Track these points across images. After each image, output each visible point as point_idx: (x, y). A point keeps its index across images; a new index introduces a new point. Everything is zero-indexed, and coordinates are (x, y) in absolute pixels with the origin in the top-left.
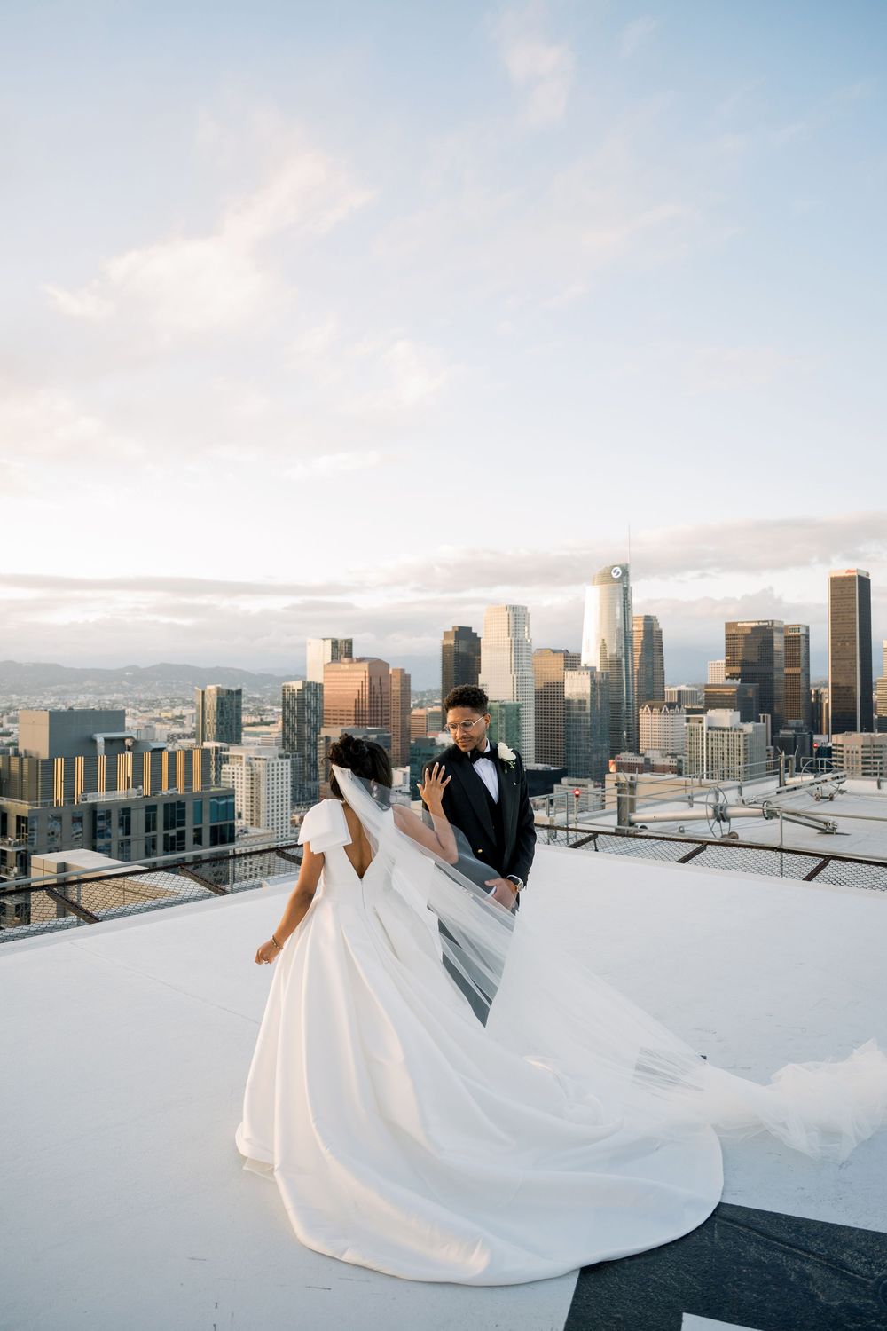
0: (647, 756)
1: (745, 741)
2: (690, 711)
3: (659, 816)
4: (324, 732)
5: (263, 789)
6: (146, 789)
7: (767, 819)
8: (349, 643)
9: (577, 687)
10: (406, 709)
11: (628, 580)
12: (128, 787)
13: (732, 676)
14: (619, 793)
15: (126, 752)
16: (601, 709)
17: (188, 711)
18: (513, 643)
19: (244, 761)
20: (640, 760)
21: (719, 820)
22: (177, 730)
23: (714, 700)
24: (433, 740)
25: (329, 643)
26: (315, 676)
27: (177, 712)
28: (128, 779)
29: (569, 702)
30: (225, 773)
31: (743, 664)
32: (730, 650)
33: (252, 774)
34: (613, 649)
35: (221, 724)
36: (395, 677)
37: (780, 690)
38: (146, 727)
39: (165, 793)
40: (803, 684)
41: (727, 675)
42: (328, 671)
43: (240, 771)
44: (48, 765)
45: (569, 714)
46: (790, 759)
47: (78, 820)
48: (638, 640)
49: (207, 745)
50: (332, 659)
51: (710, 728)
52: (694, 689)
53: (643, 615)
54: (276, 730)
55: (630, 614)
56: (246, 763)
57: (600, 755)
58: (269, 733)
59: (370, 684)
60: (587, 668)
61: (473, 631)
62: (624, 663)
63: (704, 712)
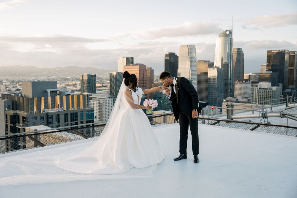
0: (237, 98)
1: (273, 93)
2: (253, 82)
3: (242, 116)
5: (103, 109)
6: (64, 108)
7: (282, 118)
8: (132, 58)
9: (213, 73)
11: (232, 35)
12: (59, 107)
13: (269, 70)
14: (227, 108)
15: (58, 96)
16: (221, 82)
17: (78, 83)
18: (190, 58)
19: (97, 99)
20: (235, 99)
21: (264, 118)
22: (75, 88)
23: (262, 79)
24: (162, 92)
25: (125, 58)
26: (121, 70)
27: (74, 82)
28: (58, 104)
29: (210, 79)
30: (90, 103)
31: (273, 66)
32: (268, 61)
33: (100, 104)
34: (225, 60)
35: (89, 86)
36: (148, 70)
37: (286, 75)
38: (64, 87)
39: (71, 109)
40: (295, 72)
41: (267, 69)
42: (125, 68)
43: (96, 103)
44: (32, 99)
45: (209, 83)
46: (291, 97)
47: (42, 118)
48: (235, 57)
49: (84, 93)
50: (127, 64)
51: (260, 88)
52: (255, 75)
53: (237, 48)
54: (107, 89)
55: (232, 48)
56: (98, 100)
57: (220, 98)
58: (105, 90)
59: (140, 73)
60: (216, 67)
61: (176, 54)
62: (229, 65)
63: (258, 83)
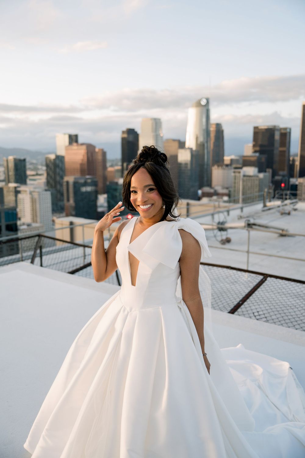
0: (215, 189)
1: (259, 182)
2: (235, 168)
4: (66, 179)
5: (38, 206)
8: (76, 136)
9: (184, 157)
10: (105, 167)
13: (255, 152)
16: (195, 167)
18: (154, 136)
19: (28, 192)
20: (212, 191)
23: (246, 162)
24: (117, 182)
25: (66, 135)
26: (61, 152)
29: (180, 164)
31: (261, 146)
32: (255, 139)
33: (32, 200)
34: (201, 139)
35: (17, 175)
36: (99, 153)
37: (276, 158)
40: (287, 155)
41: (253, 151)
42: (67, 150)
43: (26, 197)
45: (180, 170)
46: (270, 192)
48: (213, 135)
49: (10, 185)
50: (69, 143)
51: (244, 176)
53: (216, 123)
54: (43, 179)
55: (209, 122)
56: (29, 194)
57: (194, 188)
58: (40, 180)
59: (87, 156)
60: (189, 148)
61: (136, 131)
62: (206, 146)
63: (241, 168)
